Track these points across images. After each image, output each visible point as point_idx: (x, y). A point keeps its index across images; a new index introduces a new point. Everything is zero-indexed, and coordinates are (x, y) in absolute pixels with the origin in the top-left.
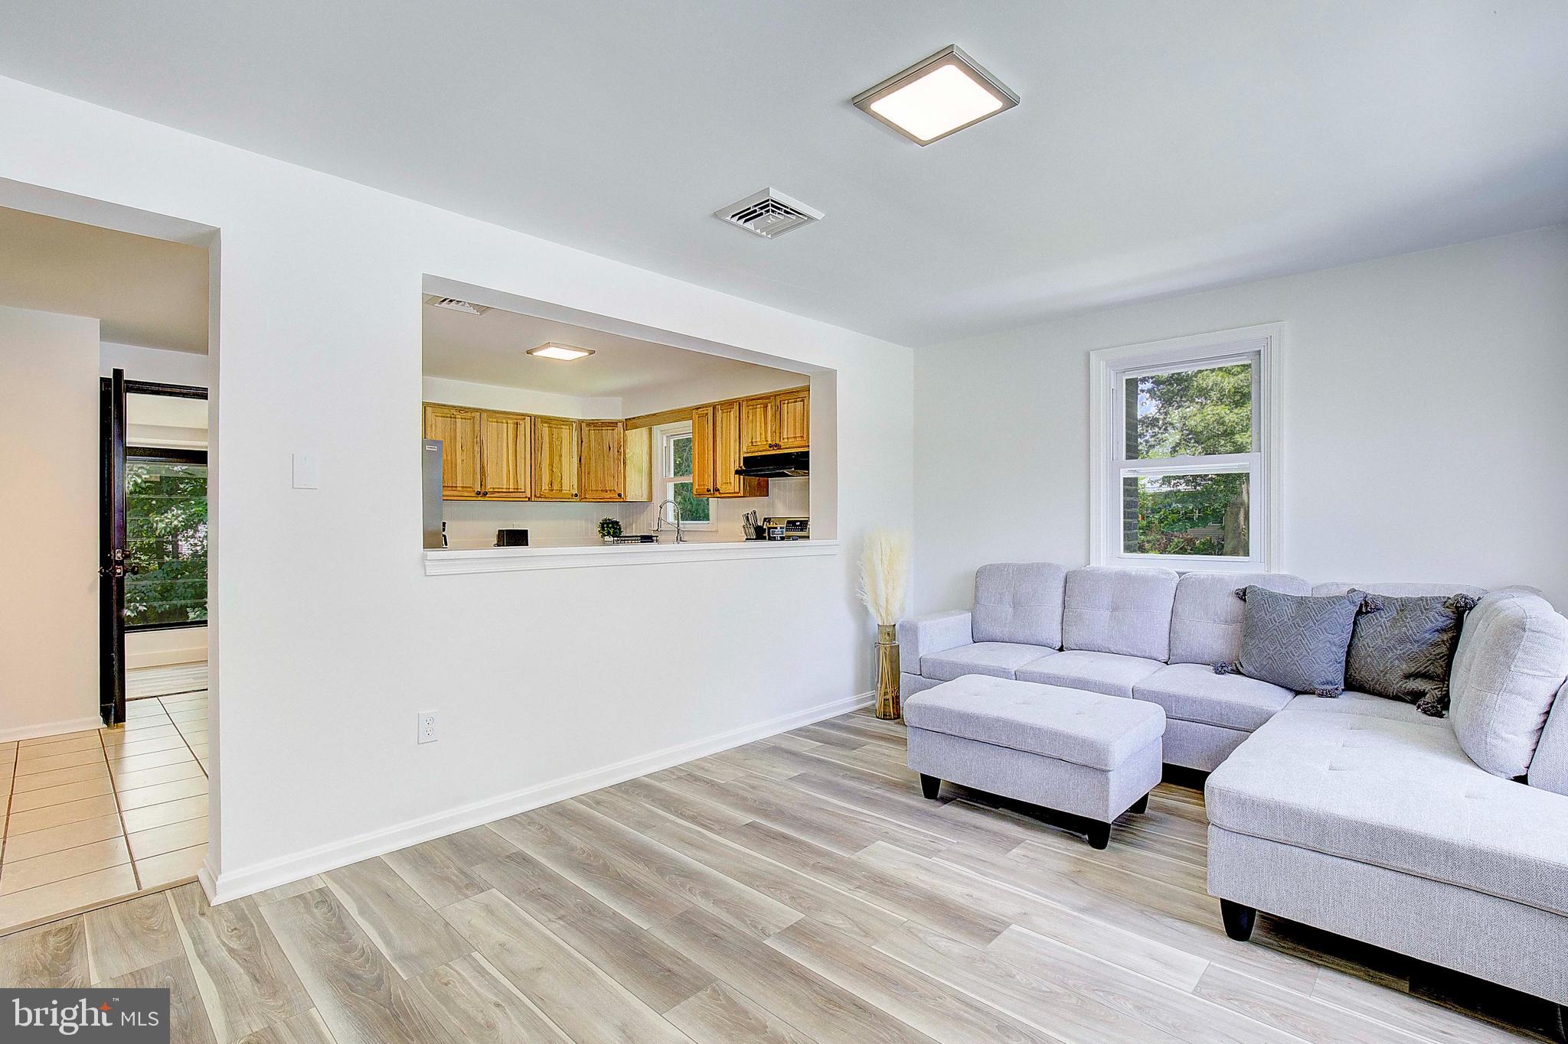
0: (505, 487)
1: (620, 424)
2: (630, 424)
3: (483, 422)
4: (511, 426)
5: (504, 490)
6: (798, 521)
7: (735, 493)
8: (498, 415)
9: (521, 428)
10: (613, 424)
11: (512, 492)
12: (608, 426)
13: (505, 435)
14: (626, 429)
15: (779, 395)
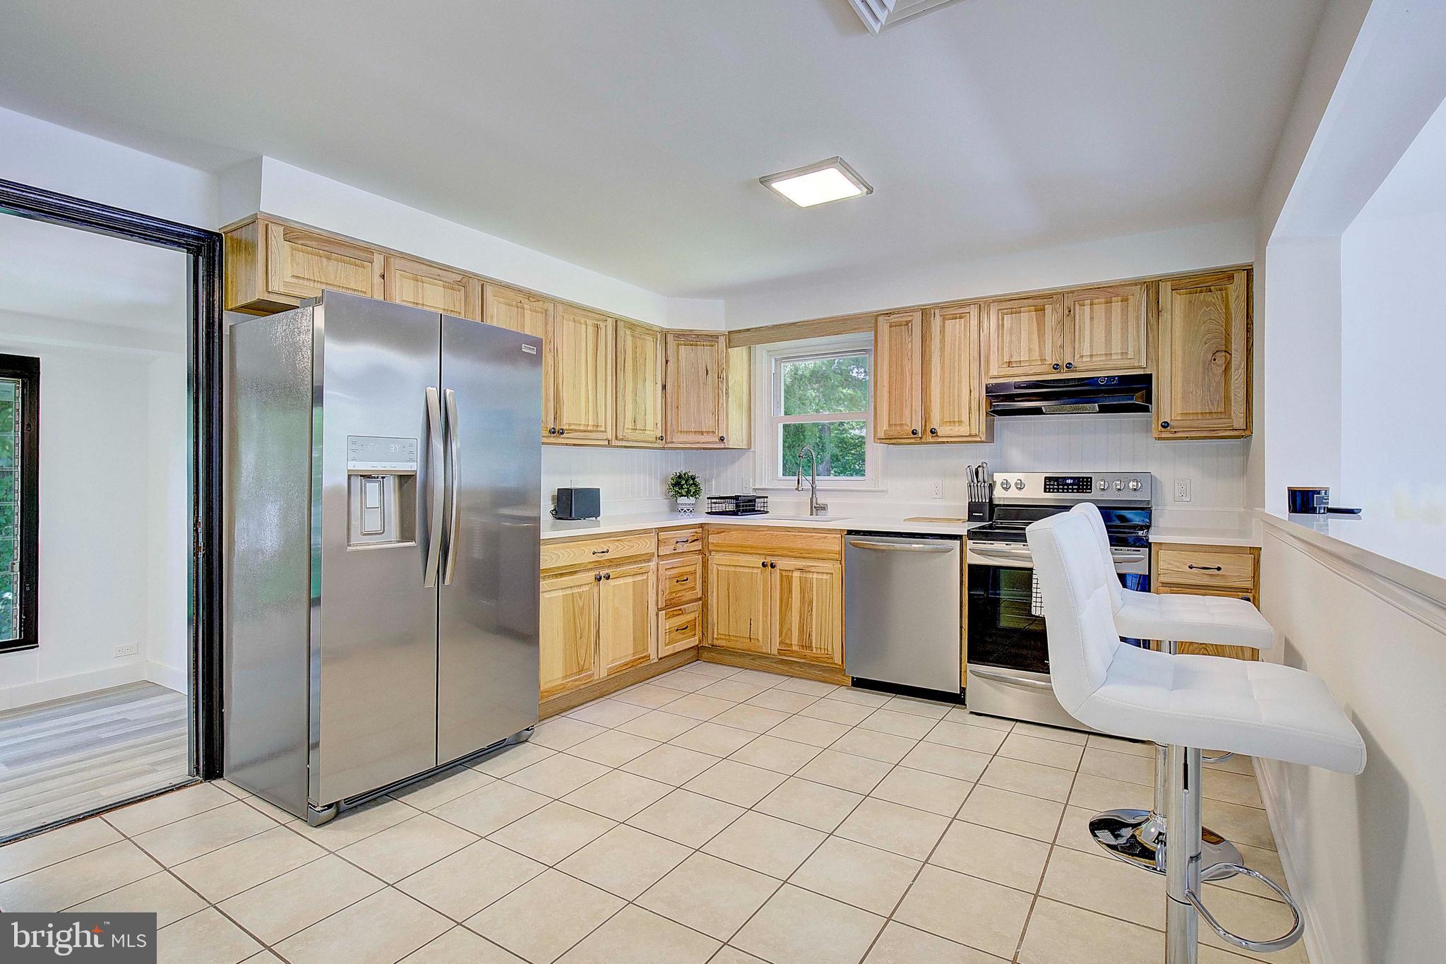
0: (583, 423)
1: (722, 339)
2: (732, 338)
3: (558, 319)
4: (591, 329)
5: (582, 428)
6: (1068, 478)
7: (970, 436)
8: (575, 310)
9: (602, 333)
10: (712, 338)
11: (591, 431)
12: (705, 341)
13: (584, 344)
14: (730, 345)
15: (1072, 292)
